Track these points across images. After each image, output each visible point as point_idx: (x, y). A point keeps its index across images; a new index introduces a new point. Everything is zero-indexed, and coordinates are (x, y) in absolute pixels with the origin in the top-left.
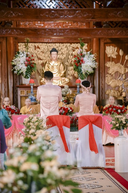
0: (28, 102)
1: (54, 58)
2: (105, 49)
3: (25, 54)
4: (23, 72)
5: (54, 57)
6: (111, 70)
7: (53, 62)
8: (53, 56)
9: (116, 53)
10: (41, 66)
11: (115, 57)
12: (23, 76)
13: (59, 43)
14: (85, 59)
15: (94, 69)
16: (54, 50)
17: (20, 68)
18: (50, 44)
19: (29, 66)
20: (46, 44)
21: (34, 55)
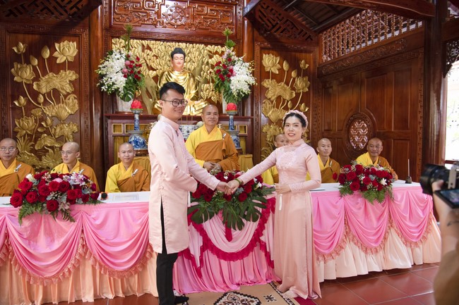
0: (126, 154)
1: (179, 66)
2: (262, 59)
3: (124, 56)
4: (119, 88)
5: (179, 63)
6: (270, 92)
7: (176, 73)
8: (176, 61)
9: (279, 66)
10: (153, 81)
11: (277, 72)
12: (119, 96)
13: (186, 42)
14: (236, 68)
15: (251, 87)
16: (179, 51)
17: (113, 80)
18: (169, 43)
19: (130, 78)
20: (162, 43)
21: (142, 61)
